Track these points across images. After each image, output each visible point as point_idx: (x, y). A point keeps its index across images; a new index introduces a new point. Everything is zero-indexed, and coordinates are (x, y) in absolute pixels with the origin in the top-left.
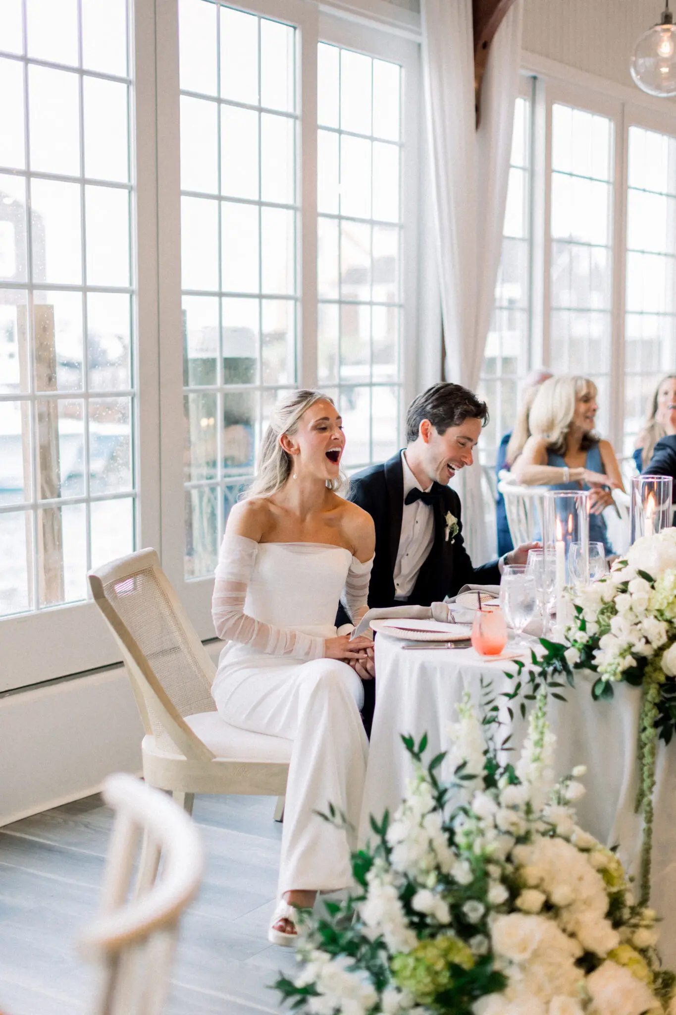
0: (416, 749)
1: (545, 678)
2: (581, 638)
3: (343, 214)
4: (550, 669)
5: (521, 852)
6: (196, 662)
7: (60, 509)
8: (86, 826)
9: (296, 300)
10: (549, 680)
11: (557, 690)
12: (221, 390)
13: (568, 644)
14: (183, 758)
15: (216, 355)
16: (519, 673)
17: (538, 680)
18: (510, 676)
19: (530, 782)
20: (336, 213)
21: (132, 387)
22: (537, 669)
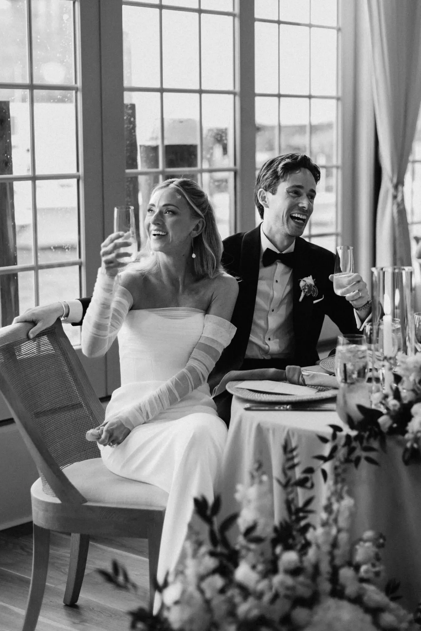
0: (209, 512)
1: (361, 443)
2: (395, 405)
3: (282, 19)
4: (366, 434)
5: (300, 614)
6: (92, 413)
7: (16, 275)
8: (22, 548)
9: (234, 94)
10: (365, 444)
11: (372, 455)
12: (162, 173)
13: (384, 411)
14: (58, 501)
15: (159, 142)
16: (334, 436)
17: (354, 444)
18: (324, 440)
19: (318, 547)
20: (276, 19)
21: (78, 170)
22: (354, 433)
